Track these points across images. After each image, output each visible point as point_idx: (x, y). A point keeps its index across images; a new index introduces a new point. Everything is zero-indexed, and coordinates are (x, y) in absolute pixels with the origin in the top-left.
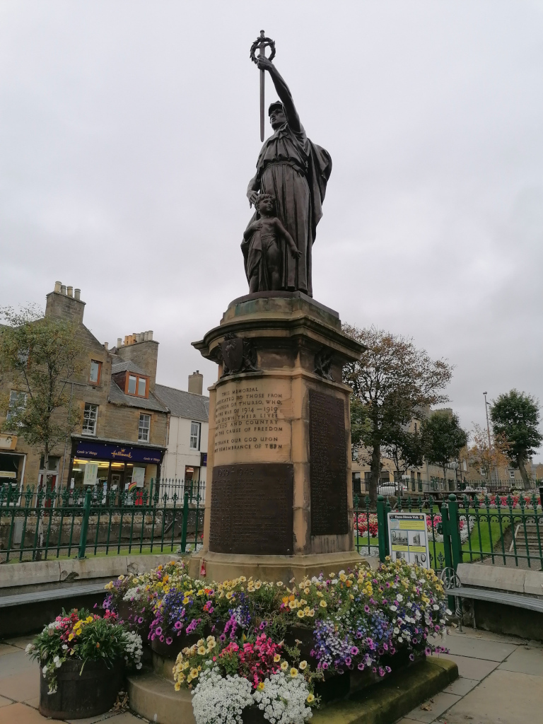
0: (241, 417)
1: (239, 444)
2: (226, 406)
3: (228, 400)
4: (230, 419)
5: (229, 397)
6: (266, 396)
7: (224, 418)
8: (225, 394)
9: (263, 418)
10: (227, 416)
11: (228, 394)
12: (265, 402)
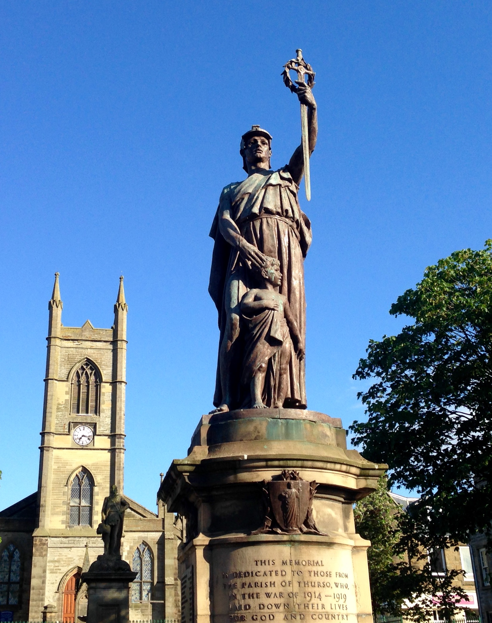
0: (302, 606)
2: (268, 584)
3: (273, 574)
4: (282, 608)
5: (274, 569)
6: (333, 574)
7: (266, 605)
8: (263, 563)
9: (334, 610)
10: (273, 601)
11: (271, 563)
12: (333, 585)
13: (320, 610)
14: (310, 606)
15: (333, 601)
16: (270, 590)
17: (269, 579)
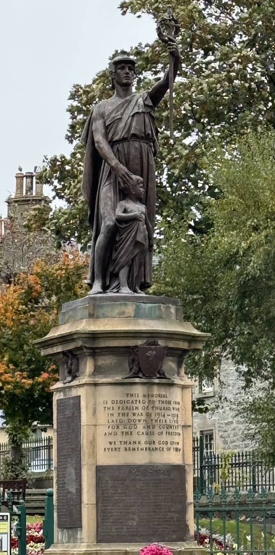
0: (154, 421)
1: (153, 446)
2: (134, 408)
3: (138, 402)
4: (142, 422)
5: (138, 399)
6: (172, 403)
7: (132, 420)
8: (132, 395)
9: (171, 424)
10: (137, 418)
11: (136, 396)
12: (172, 409)
13: (164, 423)
14: (159, 421)
15: (171, 418)
16: (135, 411)
17: (135, 405)
